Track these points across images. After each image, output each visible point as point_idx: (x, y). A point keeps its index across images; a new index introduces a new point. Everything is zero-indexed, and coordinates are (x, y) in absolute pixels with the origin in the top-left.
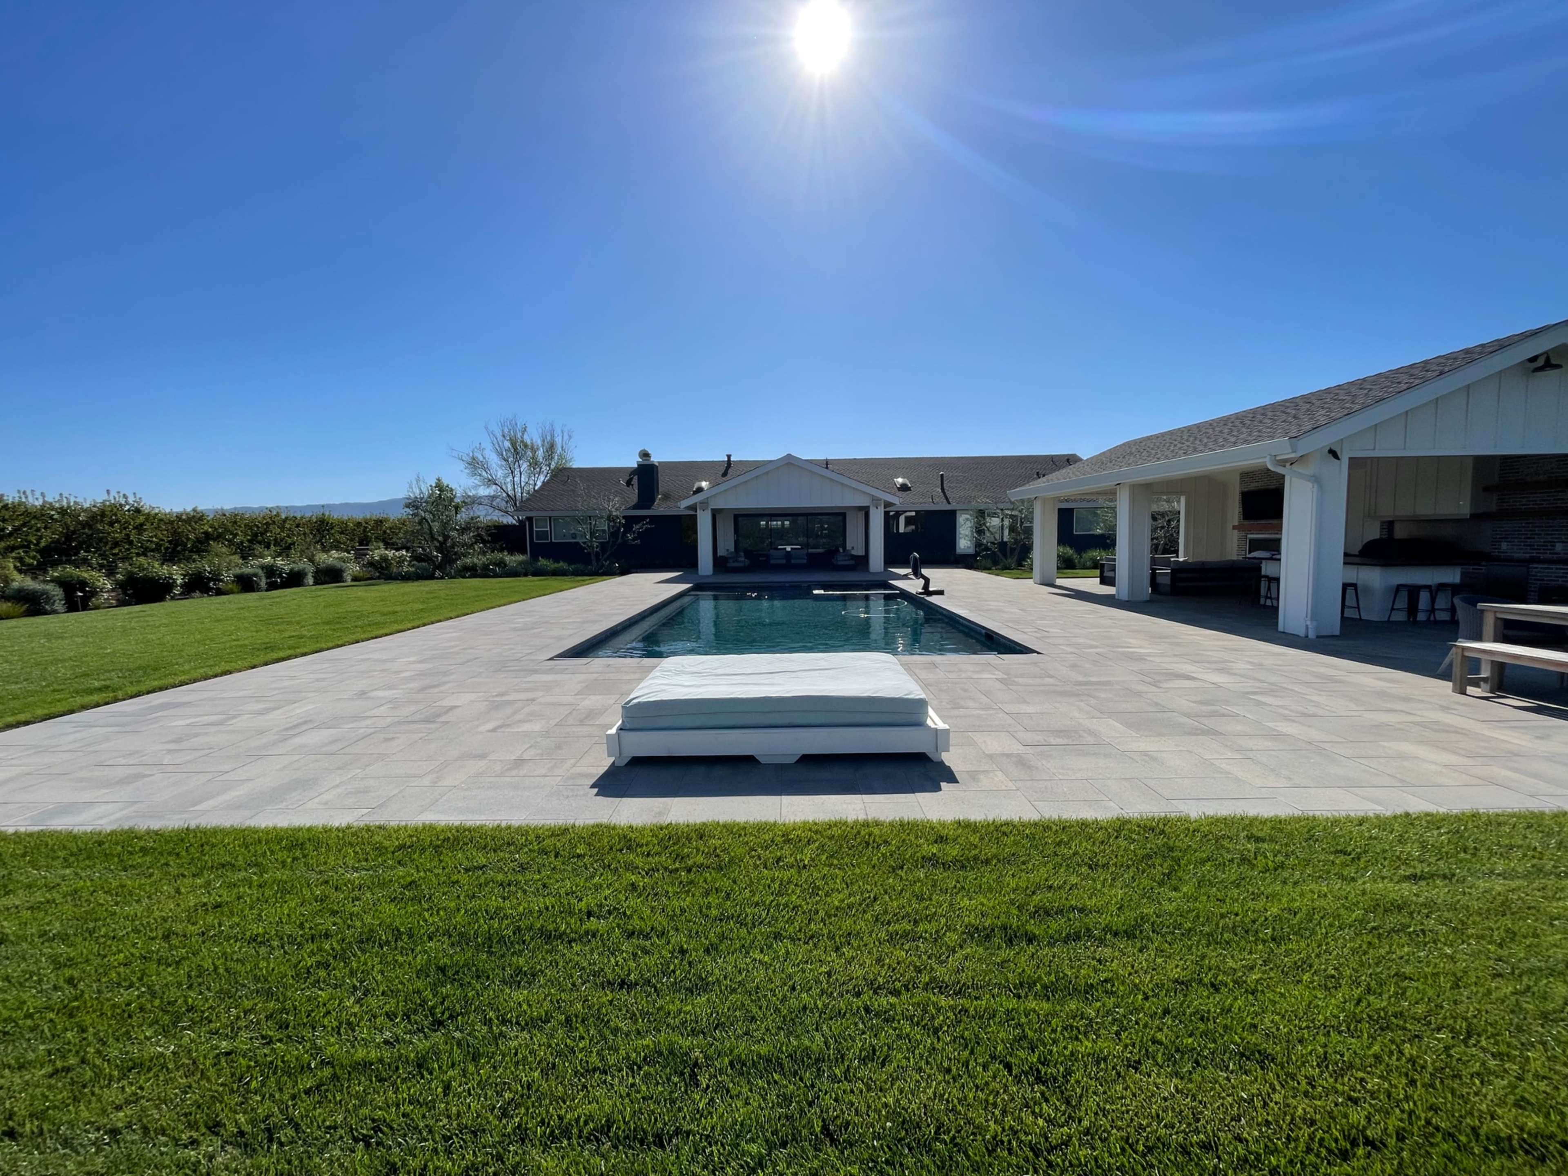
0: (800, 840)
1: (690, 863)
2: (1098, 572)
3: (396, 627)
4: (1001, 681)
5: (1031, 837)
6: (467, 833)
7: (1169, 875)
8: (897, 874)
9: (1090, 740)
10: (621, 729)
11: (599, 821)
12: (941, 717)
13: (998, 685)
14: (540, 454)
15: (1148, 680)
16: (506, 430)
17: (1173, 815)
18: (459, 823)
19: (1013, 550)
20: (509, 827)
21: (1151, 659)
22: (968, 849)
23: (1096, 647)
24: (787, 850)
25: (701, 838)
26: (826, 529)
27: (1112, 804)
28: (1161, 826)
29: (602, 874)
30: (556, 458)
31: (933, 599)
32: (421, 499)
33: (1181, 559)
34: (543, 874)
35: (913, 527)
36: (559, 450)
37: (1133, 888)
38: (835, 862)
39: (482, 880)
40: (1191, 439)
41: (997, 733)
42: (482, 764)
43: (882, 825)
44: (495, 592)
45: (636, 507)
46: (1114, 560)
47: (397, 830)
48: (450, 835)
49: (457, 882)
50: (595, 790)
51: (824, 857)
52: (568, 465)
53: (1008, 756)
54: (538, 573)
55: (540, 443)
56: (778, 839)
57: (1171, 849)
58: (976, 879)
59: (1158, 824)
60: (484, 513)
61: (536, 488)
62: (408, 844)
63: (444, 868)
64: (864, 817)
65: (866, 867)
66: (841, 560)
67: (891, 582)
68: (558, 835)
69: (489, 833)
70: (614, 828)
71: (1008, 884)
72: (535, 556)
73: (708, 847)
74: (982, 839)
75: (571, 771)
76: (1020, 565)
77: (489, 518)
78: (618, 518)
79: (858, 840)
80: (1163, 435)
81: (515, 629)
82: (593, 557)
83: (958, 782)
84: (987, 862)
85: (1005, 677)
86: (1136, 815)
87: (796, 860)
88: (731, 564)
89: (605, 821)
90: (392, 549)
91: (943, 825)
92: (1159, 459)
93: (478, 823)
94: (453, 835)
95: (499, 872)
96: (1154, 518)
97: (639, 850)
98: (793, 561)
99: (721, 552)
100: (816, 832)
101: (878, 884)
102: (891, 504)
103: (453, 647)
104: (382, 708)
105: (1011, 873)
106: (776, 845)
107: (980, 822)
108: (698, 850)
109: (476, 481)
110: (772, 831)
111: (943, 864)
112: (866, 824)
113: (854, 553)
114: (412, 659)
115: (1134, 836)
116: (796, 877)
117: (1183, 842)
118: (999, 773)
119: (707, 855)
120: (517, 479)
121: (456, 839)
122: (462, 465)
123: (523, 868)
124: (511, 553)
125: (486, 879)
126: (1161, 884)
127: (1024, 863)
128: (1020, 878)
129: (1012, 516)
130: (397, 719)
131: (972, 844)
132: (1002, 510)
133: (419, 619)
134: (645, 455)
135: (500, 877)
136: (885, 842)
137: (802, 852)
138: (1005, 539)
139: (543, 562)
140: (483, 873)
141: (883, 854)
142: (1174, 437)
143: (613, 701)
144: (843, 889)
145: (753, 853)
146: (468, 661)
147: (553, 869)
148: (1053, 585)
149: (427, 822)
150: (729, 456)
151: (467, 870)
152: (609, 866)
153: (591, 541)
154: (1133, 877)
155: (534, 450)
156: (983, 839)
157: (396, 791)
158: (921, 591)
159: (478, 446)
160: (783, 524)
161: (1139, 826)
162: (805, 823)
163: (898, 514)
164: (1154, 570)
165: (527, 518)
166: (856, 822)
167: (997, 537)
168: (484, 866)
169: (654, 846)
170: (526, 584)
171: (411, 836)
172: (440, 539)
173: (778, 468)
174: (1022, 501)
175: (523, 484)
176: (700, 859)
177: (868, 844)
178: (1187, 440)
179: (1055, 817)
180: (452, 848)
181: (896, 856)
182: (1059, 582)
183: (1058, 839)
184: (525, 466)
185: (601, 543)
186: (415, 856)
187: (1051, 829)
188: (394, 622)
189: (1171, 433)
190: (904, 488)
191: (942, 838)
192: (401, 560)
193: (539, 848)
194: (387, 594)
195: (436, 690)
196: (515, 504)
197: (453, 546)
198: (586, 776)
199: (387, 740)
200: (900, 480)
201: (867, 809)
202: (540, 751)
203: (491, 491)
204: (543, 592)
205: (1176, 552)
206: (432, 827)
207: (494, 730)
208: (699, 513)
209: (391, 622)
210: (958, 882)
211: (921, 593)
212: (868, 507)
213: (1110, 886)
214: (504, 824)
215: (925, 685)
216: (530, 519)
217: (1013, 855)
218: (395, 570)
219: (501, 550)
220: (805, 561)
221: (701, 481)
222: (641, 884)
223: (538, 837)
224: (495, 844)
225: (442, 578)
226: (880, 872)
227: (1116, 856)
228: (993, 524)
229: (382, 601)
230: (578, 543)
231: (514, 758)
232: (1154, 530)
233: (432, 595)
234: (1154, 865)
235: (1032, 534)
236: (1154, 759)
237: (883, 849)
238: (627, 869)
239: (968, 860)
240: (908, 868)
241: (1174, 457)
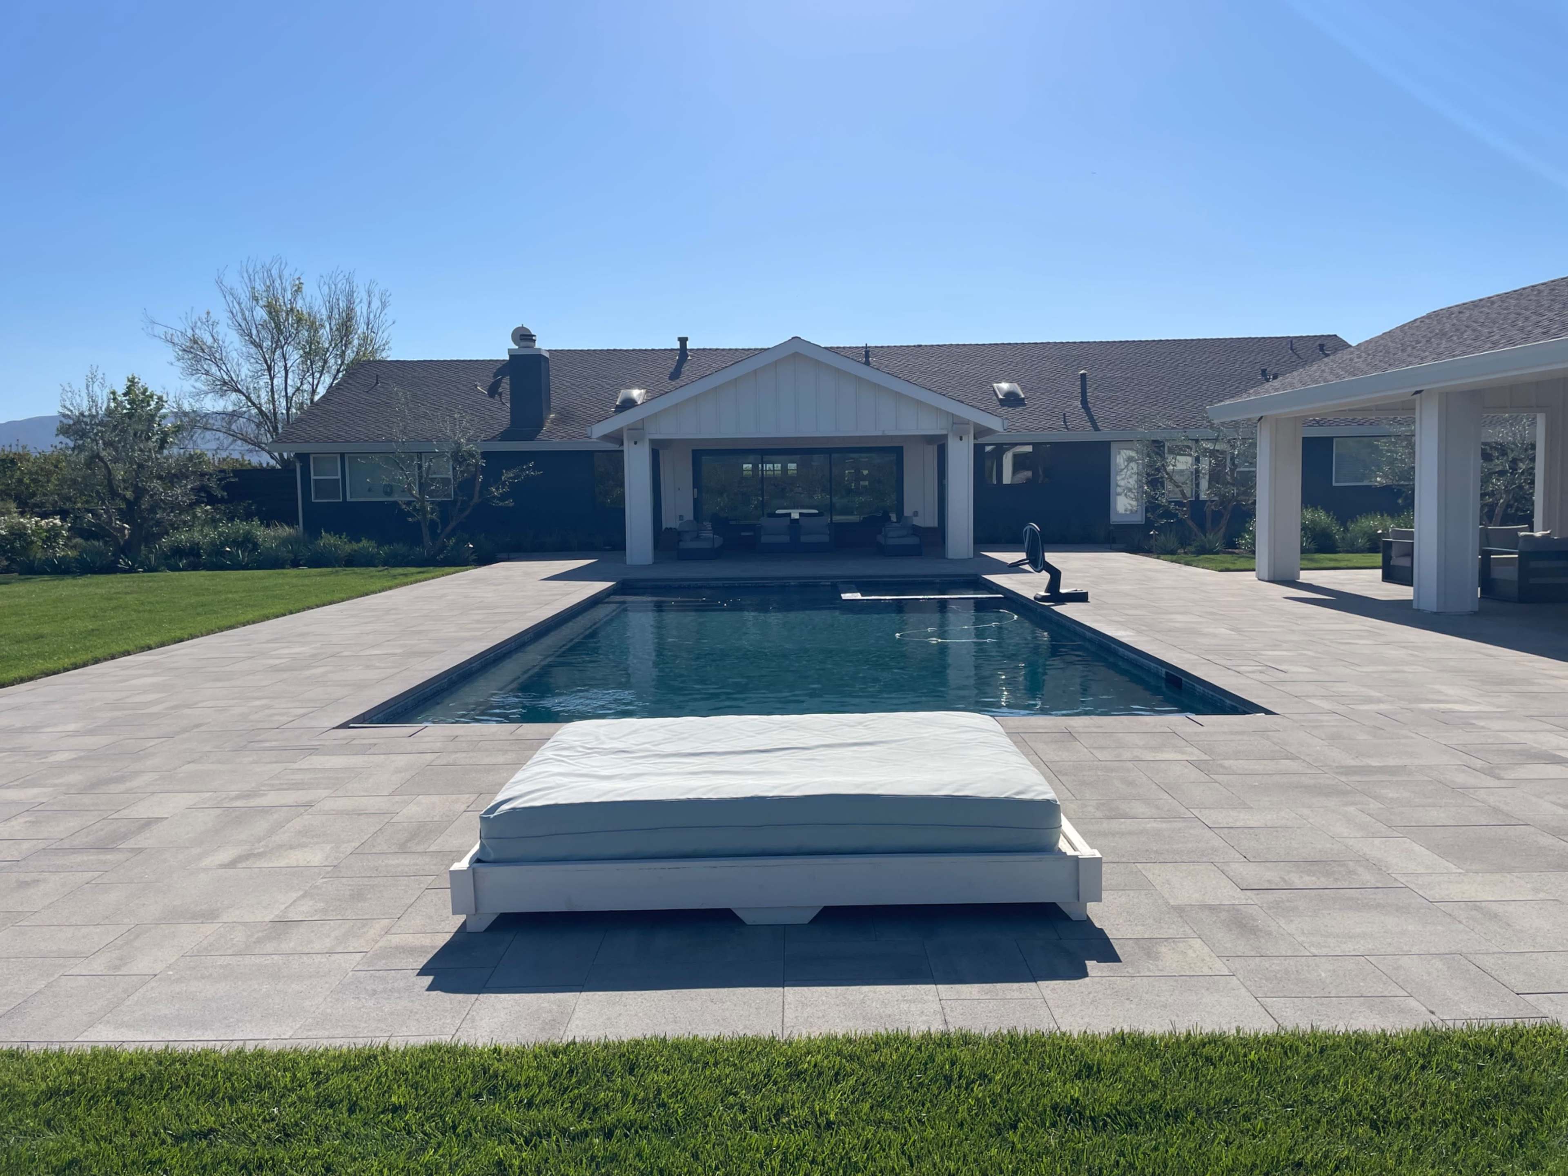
0: (820, 1074)
1: (610, 1119)
2: (1378, 558)
3: (40, 665)
4: (1195, 764)
5: (1259, 1068)
6: (178, 1065)
7: (1521, 1140)
8: (1005, 1140)
9: (1367, 877)
10: (478, 860)
11: (433, 1039)
12: (1083, 834)
13: (1193, 774)
14: (325, 334)
15: (1479, 764)
16: (260, 287)
17: (1528, 1024)
18: (163, 1046)
19: (1217, 516)
20: (260, 1054)
21: (1482, 723)
22: (1140, 1091)
23: (1379, 701)
24: (796, 1092)
25: (631, 1071)
26: (864, 478)
27: (1412, 1003)
28: (1506, 1044)
29: (439, 1145)
30: (356, 342)
31: (1068, 610)
32: (92, 417)
33: (1538, 534)
34: (326, 1144)
35: (1029, 474)
36: (362, 328)
37: (1455, 1165)
38: (888, 1116)
39: (207, 1159)
40: (1557, 306)
41: (1192, 867)
42: (209, 928)
43: (977, 1043)
44: (236, 596)
45: (506, 436)
46: (1411, 535)
47: (45, 1059)
48: (144, 1071)
49: (160, 1161)
50: (428, 980)
51: (866, 1107)
52: (378, 357)
53: (1212, 908)
54: (318, 561)
55: (324, 313)
56: (779, 1072)
57: (1526, 1089)
58: (1156, 1149)
59: (1501, 1042)
60: (213, 445)
61: (316, 398)
62: (65, 1087)
63: (133, 1135)
64: (942, 1028)
65: (945, 1124)
66: (893, 536)
67: (985, 576)
68: (355, 1069)
69: (221, 1066)
70: (465, 1053)
71: (1218, 1159)
72: (313, 530)
73: (645, 1089)
74: (1165, 1070)
75: (380, 944)
76: (1230, 545)
77: (224, 455)
78: (473, 456)
79: (931, 1072)
80: (1504, 298)
81: (276, 669)
82: (425, 531)
83: (1120, 961)
84: (1177, 1115)
85: (1206, 757)
86: (1459, 1024)
87: (813, 1112)
88: (688, 544)
89: (445, 1039)
90: (33, 514)
91: (1091, 1042)
92: (1495, 344)
93: (199, 1046)
94: (151, 1070)
95: (239, 1142)
96: (1486, 457)
97: (512, 1095)
98: (804, 539)
99: (669, 521)
100: (851, 1058)
101: (970, 1159)
102: (989, 431)
103: (151, 703)
104: (14, 823)
105: (1222, 1137)
106: (775, 1083)
107: (1162, 1039)
108: (626, 1095)
109: (198, 385)
110: (766, 1055)
111: (1092, 1119)
112: (945, 1041)
113: (917, 522)
114: (72, 727)
115: (1456, 1066)
116: (813, 1145)
117: (1548, 1076)
118: (1197, 943)
119: (642, 1104)
120: (278, 381)
121: (157, 1078)
122: (170, 353)
123: (287, 1134)
124: (267, 521)
125: (215, 1155)
126: (1508, 1155)
127: (1247, 1118)
128: (1240, 1147)
129: (1213, 453)
130: (42, 845)
131: (1147, 1081)
132: (1197, 441)
133: (87, 649)
134: (523, 336)
135: (243, 1152)
136: (983, 1076)
137: (824, 1097)
138: (1203, 497)
139: (328, 540)
140: (210, 1145)
141: (978, 1100)
142: (1524, 302)
143: (464, 807)
144: (903, 1169)
145: (731, 1099)
146: (184, 730)
147: (346, 1135)
148: (1293, 583)
149: (101, 1046)
150: (683, 341)
151: (178, 1139)
152: (454, 1127)
153: (422, 501)
154: (1454, 1144)
155: (314, 328)
156: (1168, 1070)
157: (41, 984)
158: (1043, 593)
159: (204, 316)
160: (784, 469)
161: (1465, 1046)
162: (830, 1039)
163: (1000, 449)
164: (1486, 554)
165: (297, 455)
166: (927, 1037)
167: (1188, 491)
168: (211, 1130)
169: (540, 1087)
170: (294, 581)
171: (70, 1073)
172: (129, 494)
173: (776, 364)
174: (1235, 425)
175: (290, 391)
176: (629, 1112)
177: (949, 1080)
178: (1550, 309)
179: (1305, 1026)
180: (148, 1096)
181: (1003, 1104)
182: (1305, 576)
183: (1312, 1072)
184: (294, 356)
185: (440, 504)
186: (79, 1112)
187: (1297, 1051)
188: (39, 655)
189: (1519, 294)
190: (1011, 399)
191: (1090, 1068)
192: (53, 534)
193: (318, 1095)
194: (23, 601)
195: (121, 787)
196: (276, 429)
197: (153, 509)
198: (411, 951)
199: (24, 885)
200: (1005, 386)
201: (947, 1010)
202: (321, 905)
203: (228, 403)
204: (329, 598)
205: (1528, 520)
206: (109, 1055)
207: (232, 864)
208: (628, 448)
209: (32, 656)
210: (1122, 1154)
211: (1044, 599)
212: (945, 437)
213: (1412, 1162)
214: (250, 1048)
215: (1051, 772)
216: (303, 458)
217: (1227, 1101)
218: (39, 555)
219: (248, 517)
220: (825, 538)
221: (630, 387)
222: (516, 1163)
223: (316, 1073)
224: (233, 1088)
225: (131, 570)
226: (973, 1136)
227: (1423, 1104)
228: (1180, 467)
229: (16, 614)
230: (395, 503)
231: (267, 919)
232: (1485, 479)
233: (114, 603)
234: (1493, 1119)
235: (1254, 487)
236: (1494, 916)
237: (978, 1090)
238: (490, 1134)
239: (1140, 1112)
240: (1027, 1127)
241: (1525, 340)
